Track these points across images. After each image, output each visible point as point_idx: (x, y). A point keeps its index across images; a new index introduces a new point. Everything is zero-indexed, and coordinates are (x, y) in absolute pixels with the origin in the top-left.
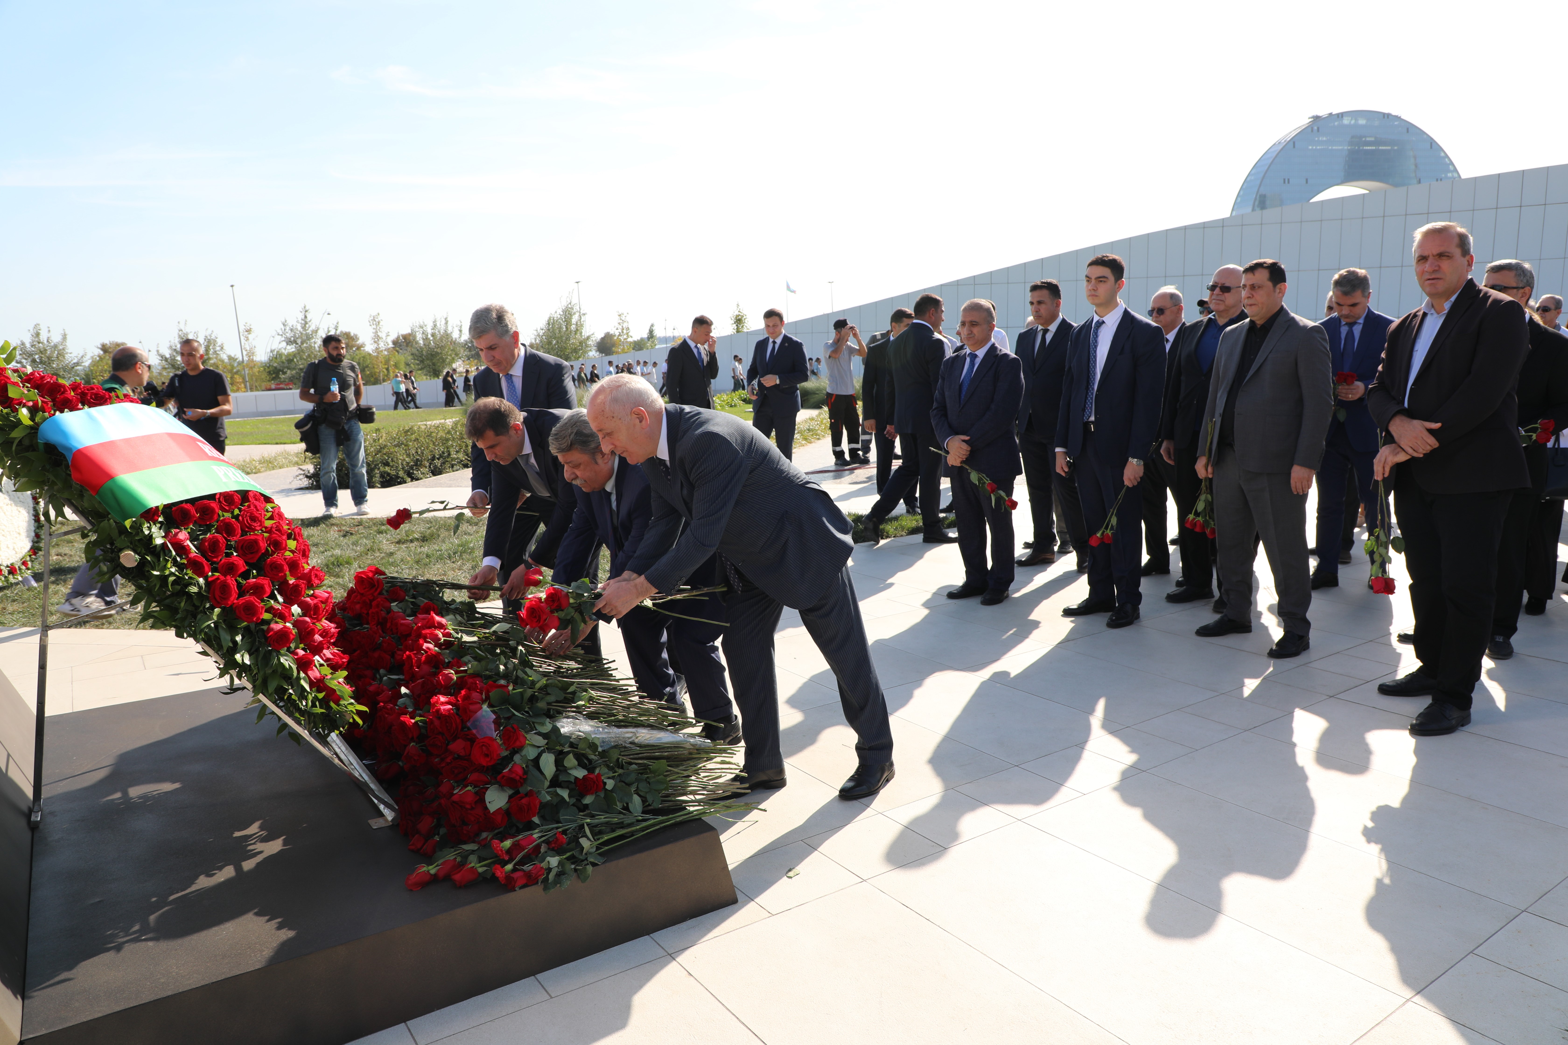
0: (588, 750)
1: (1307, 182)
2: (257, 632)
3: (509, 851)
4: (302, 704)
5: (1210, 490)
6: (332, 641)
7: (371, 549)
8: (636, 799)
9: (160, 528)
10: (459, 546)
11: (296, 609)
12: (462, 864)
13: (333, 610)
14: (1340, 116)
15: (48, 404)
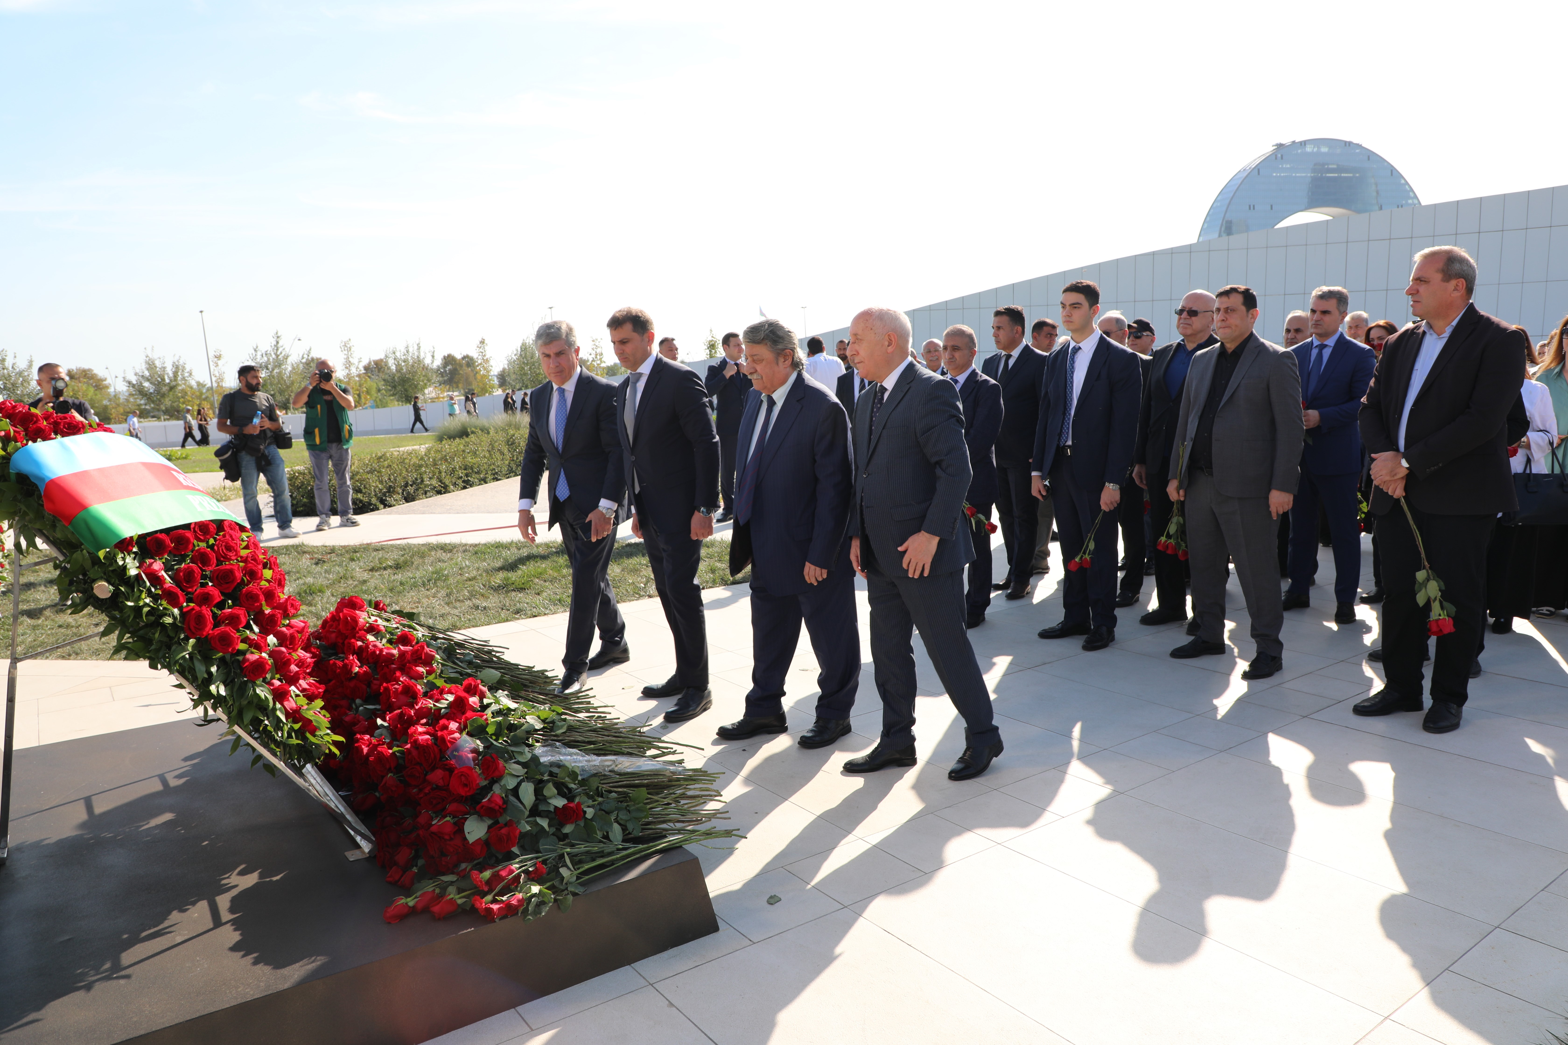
0: (567, 779)
1: (1272, 209)
2: (233, 663)
3: (489, 882)
4: (278, 736)
5: (1182, 513)
6: (308, 671)
7: (344, 577)
8: (616, 827)
9: (134, 559)
10: (433, 573)
11: (271, 639)
12: (442, 896)
13: (309, 639)
14: (1303, 144)
15: (20, 434)
